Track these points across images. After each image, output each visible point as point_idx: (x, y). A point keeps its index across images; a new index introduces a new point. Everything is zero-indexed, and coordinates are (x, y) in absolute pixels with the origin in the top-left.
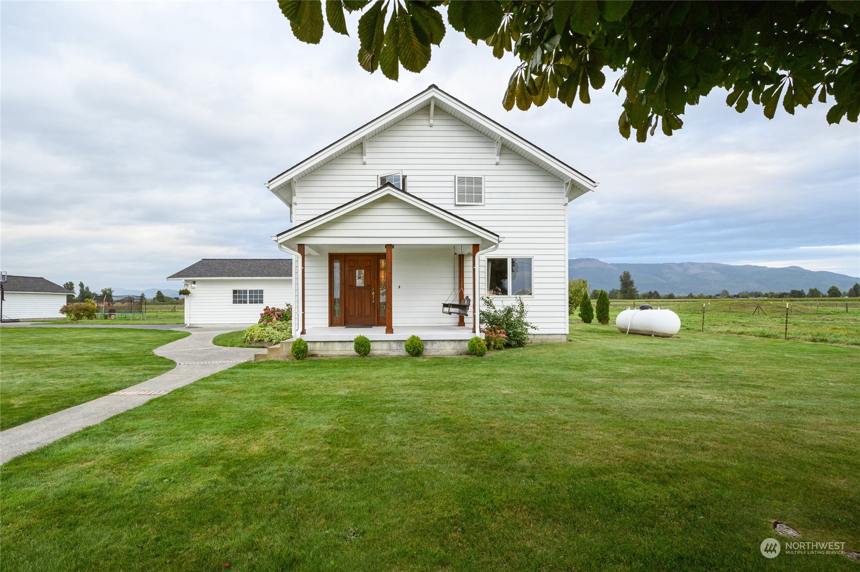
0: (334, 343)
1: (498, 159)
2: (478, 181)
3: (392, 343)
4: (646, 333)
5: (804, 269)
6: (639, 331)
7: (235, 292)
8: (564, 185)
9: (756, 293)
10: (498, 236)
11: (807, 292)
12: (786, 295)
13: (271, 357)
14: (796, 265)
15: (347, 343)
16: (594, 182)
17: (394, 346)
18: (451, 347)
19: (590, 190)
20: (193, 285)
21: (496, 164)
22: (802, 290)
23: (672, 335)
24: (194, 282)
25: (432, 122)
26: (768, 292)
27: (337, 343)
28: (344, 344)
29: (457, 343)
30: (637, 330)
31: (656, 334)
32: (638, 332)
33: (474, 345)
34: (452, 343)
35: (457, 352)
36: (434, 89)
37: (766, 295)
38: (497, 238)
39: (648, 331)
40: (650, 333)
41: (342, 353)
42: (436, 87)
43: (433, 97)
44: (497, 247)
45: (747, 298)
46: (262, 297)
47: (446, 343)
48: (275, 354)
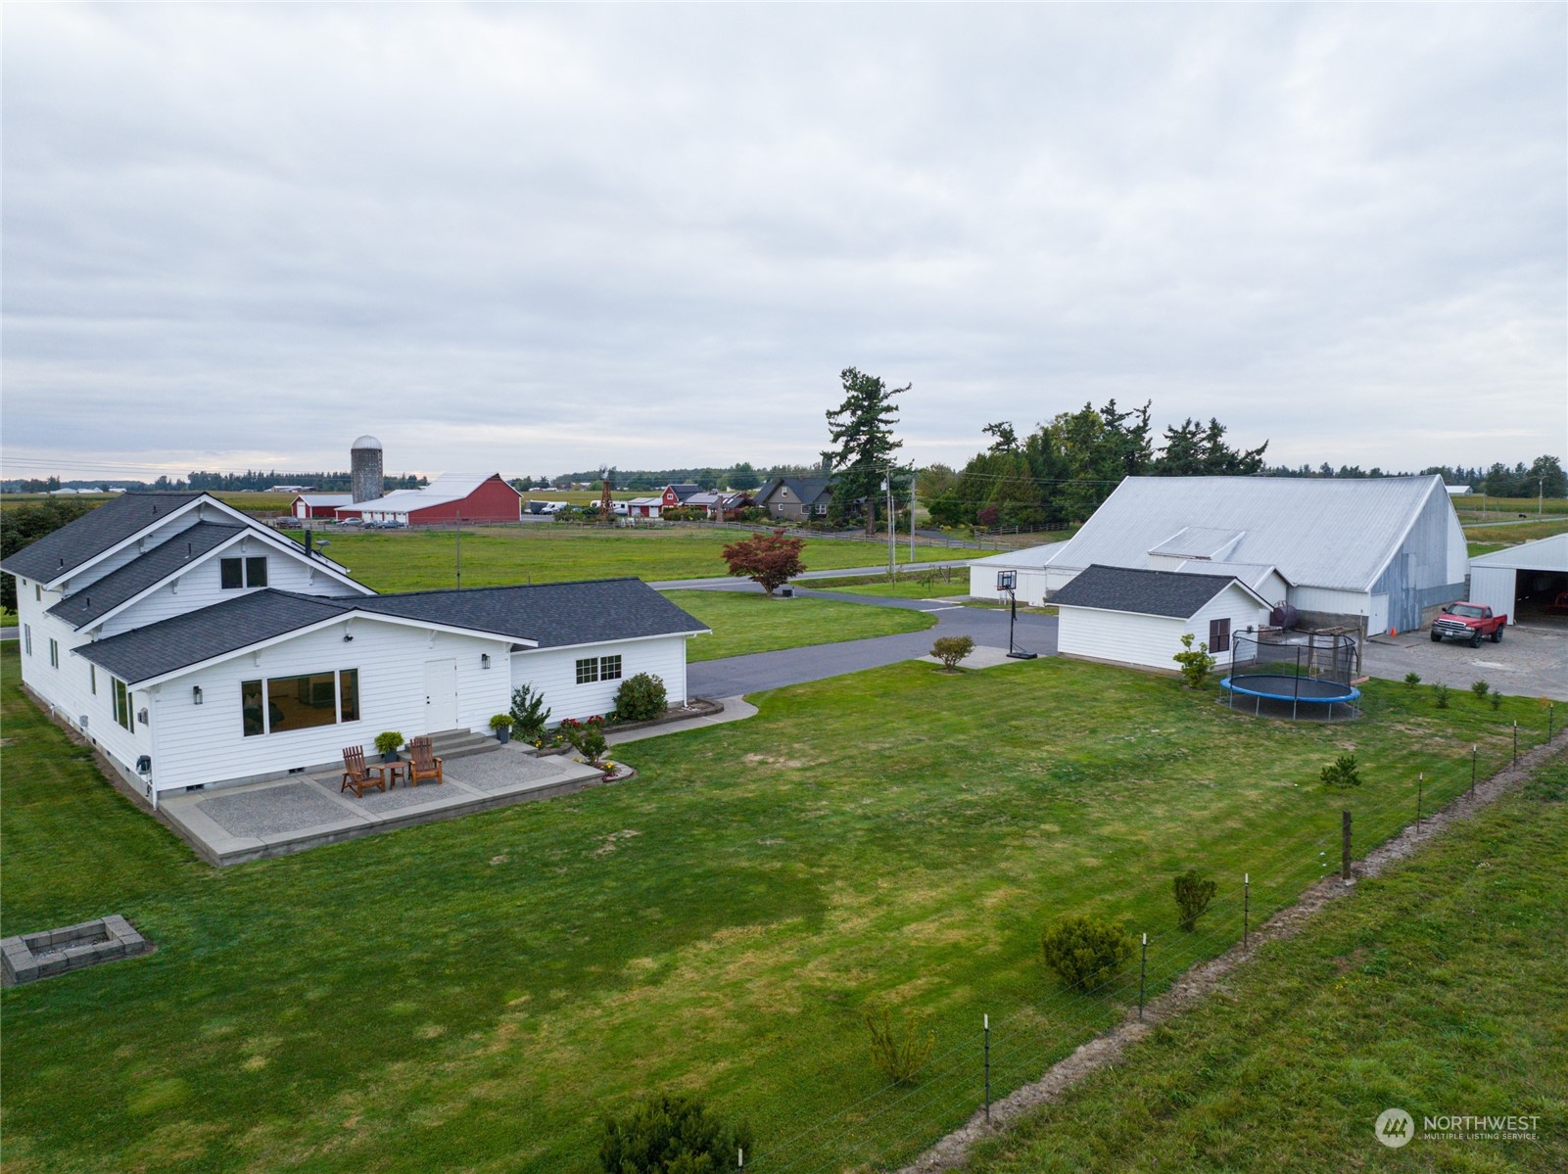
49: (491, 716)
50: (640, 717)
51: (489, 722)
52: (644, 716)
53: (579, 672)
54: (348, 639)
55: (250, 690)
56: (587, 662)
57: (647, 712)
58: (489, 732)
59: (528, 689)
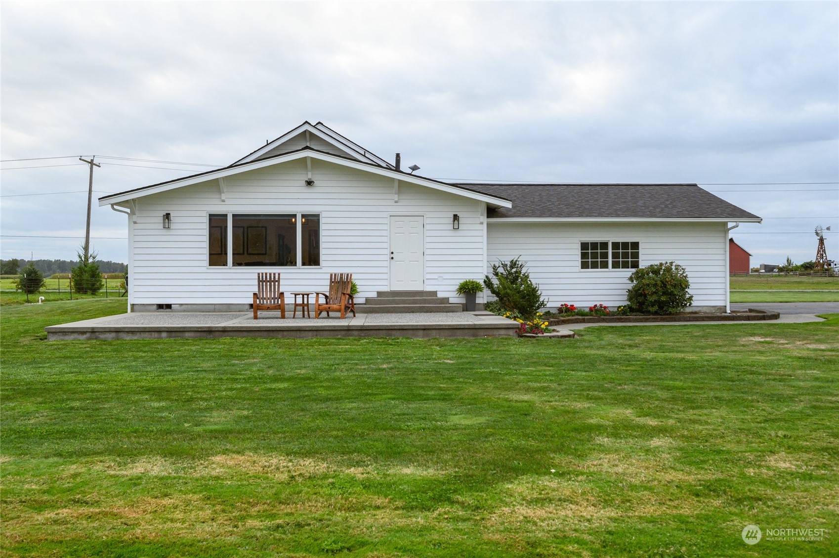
49: (462, 281)
50: (651, 309)
51: (457, 287)
52: (656, 308)
53: (584, 256)
54: (309, 183)
55: (217, 223)
56: (594, 245)
57: (661, 305)
58: (456, 299)
59: (515, 264)
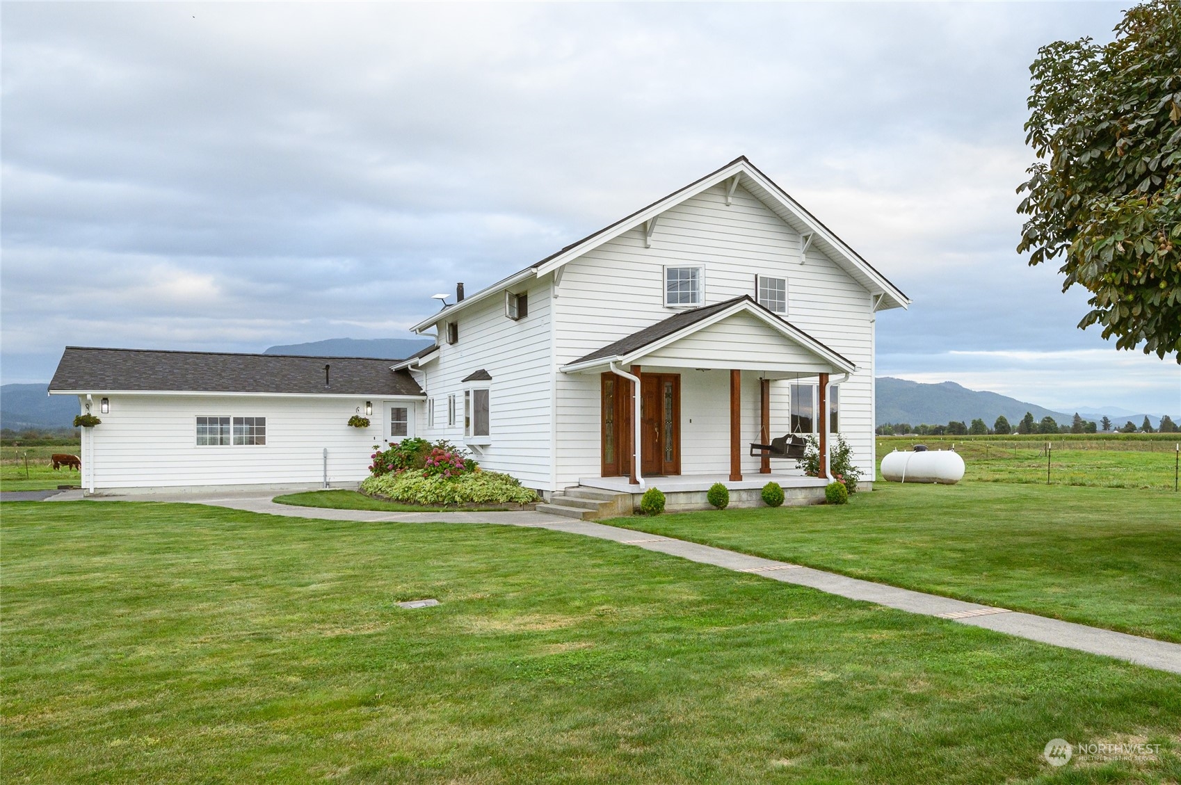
0: (679, 495)
1: (803, 257)
2: (782, 283)
3: (742, 493)
4: (926, 480)
5: (964, 387)
6: (918, 478)
7: (201, 421)
8: (872, 298)
9: (903, 426)
10: (854, 365)
11: (969, 426)
12: (943, 430)
13: (603, 515)
14: (953, 381)
15: (693, 494)
16: (908, 299)
17: (744, 496)
18: (803, 496)
19: (901, 306)
20: (105, 407)
21: (801, 264)
22: (963, 422)
23: (957, 481)
24: (105, 400)
25: (730, 200)
26: (919, 425)
27: (682, 495)
28: (689, 495)
29: (808, 490)
30: (913, 478)
31: (940, 481)
32: (916, 480)
33: (837, 491)
34: (804, 490)
35: (809, 501)
36: (743, 162)
37: (917, 431)
38: (853, 367)
39: (929, 478)
40: (932, 480)
41: (687, 507)
42: (746, 160)
43: (742, 172)
44: (847, 377)
45: (891, 435)
46: (262, 431)
47: (797, 490)
48: (608, 511)
